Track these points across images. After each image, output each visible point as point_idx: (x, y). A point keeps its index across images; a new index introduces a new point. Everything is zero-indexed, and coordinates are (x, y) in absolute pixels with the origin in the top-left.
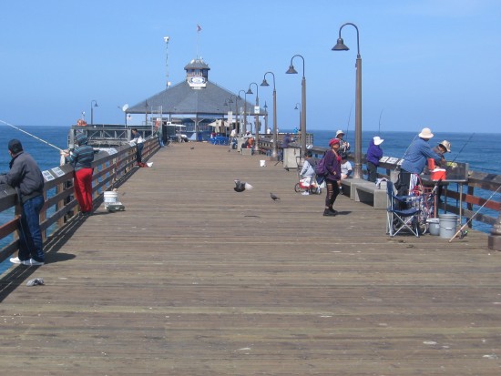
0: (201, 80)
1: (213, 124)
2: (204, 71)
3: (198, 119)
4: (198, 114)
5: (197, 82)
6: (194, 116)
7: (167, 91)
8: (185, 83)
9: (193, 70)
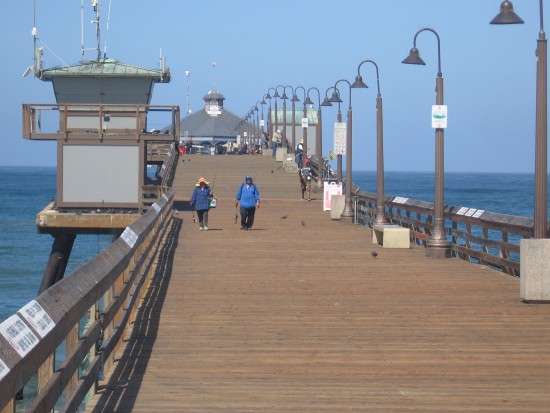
0: (217, 108)
1: (226, 145)
2: (220, 101)
3: (214, 142)
4: (214, 137)
5: (214, 110)
6: (211, 139)
7: (188, 118)
8: (204, 112)
9: (210, 100)
